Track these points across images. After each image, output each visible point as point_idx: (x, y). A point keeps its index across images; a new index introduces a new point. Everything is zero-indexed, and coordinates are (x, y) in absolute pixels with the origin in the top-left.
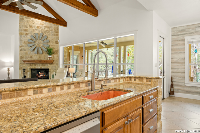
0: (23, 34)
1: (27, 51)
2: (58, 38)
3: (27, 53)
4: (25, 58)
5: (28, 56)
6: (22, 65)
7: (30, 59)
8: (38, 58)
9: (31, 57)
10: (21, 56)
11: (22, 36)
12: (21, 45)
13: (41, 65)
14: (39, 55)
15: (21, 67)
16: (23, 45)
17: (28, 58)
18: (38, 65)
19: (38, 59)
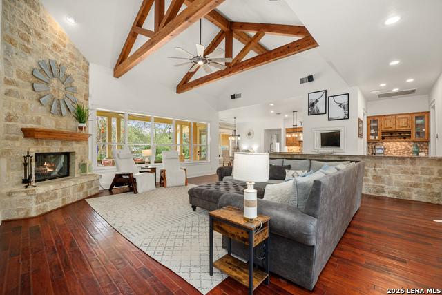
0: (15, 45)
1: (26, 101)
2: (87, 89)
3: (25, 108)
4: (23, 122)
5: (28, 116)
6: (10, 142)
7: (34, 126)
8: (54, 125)
9: (38, 121)
10: (9, 114)
11: (13, 49)
12: (7, 78)
13: (59, 142)
14: (55, 118)
15: (8, 148)
16: (15, 78)
17: (30, 122)
18: (54, 142)
19: (54, 128)
